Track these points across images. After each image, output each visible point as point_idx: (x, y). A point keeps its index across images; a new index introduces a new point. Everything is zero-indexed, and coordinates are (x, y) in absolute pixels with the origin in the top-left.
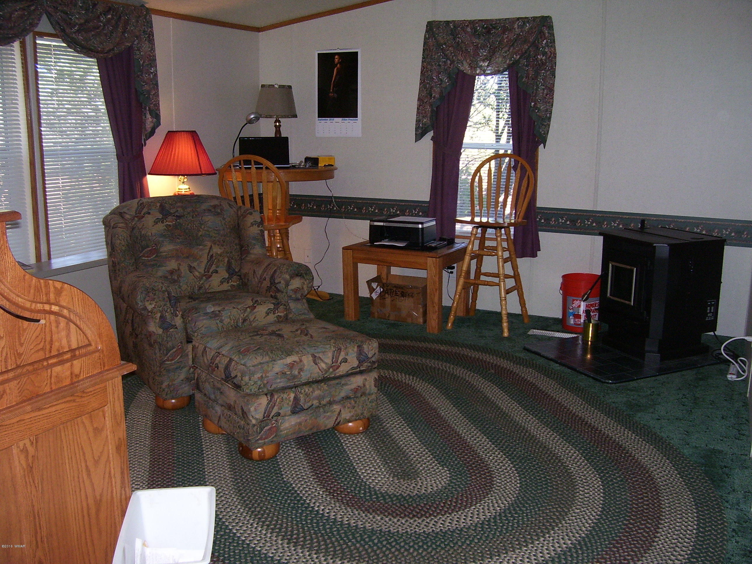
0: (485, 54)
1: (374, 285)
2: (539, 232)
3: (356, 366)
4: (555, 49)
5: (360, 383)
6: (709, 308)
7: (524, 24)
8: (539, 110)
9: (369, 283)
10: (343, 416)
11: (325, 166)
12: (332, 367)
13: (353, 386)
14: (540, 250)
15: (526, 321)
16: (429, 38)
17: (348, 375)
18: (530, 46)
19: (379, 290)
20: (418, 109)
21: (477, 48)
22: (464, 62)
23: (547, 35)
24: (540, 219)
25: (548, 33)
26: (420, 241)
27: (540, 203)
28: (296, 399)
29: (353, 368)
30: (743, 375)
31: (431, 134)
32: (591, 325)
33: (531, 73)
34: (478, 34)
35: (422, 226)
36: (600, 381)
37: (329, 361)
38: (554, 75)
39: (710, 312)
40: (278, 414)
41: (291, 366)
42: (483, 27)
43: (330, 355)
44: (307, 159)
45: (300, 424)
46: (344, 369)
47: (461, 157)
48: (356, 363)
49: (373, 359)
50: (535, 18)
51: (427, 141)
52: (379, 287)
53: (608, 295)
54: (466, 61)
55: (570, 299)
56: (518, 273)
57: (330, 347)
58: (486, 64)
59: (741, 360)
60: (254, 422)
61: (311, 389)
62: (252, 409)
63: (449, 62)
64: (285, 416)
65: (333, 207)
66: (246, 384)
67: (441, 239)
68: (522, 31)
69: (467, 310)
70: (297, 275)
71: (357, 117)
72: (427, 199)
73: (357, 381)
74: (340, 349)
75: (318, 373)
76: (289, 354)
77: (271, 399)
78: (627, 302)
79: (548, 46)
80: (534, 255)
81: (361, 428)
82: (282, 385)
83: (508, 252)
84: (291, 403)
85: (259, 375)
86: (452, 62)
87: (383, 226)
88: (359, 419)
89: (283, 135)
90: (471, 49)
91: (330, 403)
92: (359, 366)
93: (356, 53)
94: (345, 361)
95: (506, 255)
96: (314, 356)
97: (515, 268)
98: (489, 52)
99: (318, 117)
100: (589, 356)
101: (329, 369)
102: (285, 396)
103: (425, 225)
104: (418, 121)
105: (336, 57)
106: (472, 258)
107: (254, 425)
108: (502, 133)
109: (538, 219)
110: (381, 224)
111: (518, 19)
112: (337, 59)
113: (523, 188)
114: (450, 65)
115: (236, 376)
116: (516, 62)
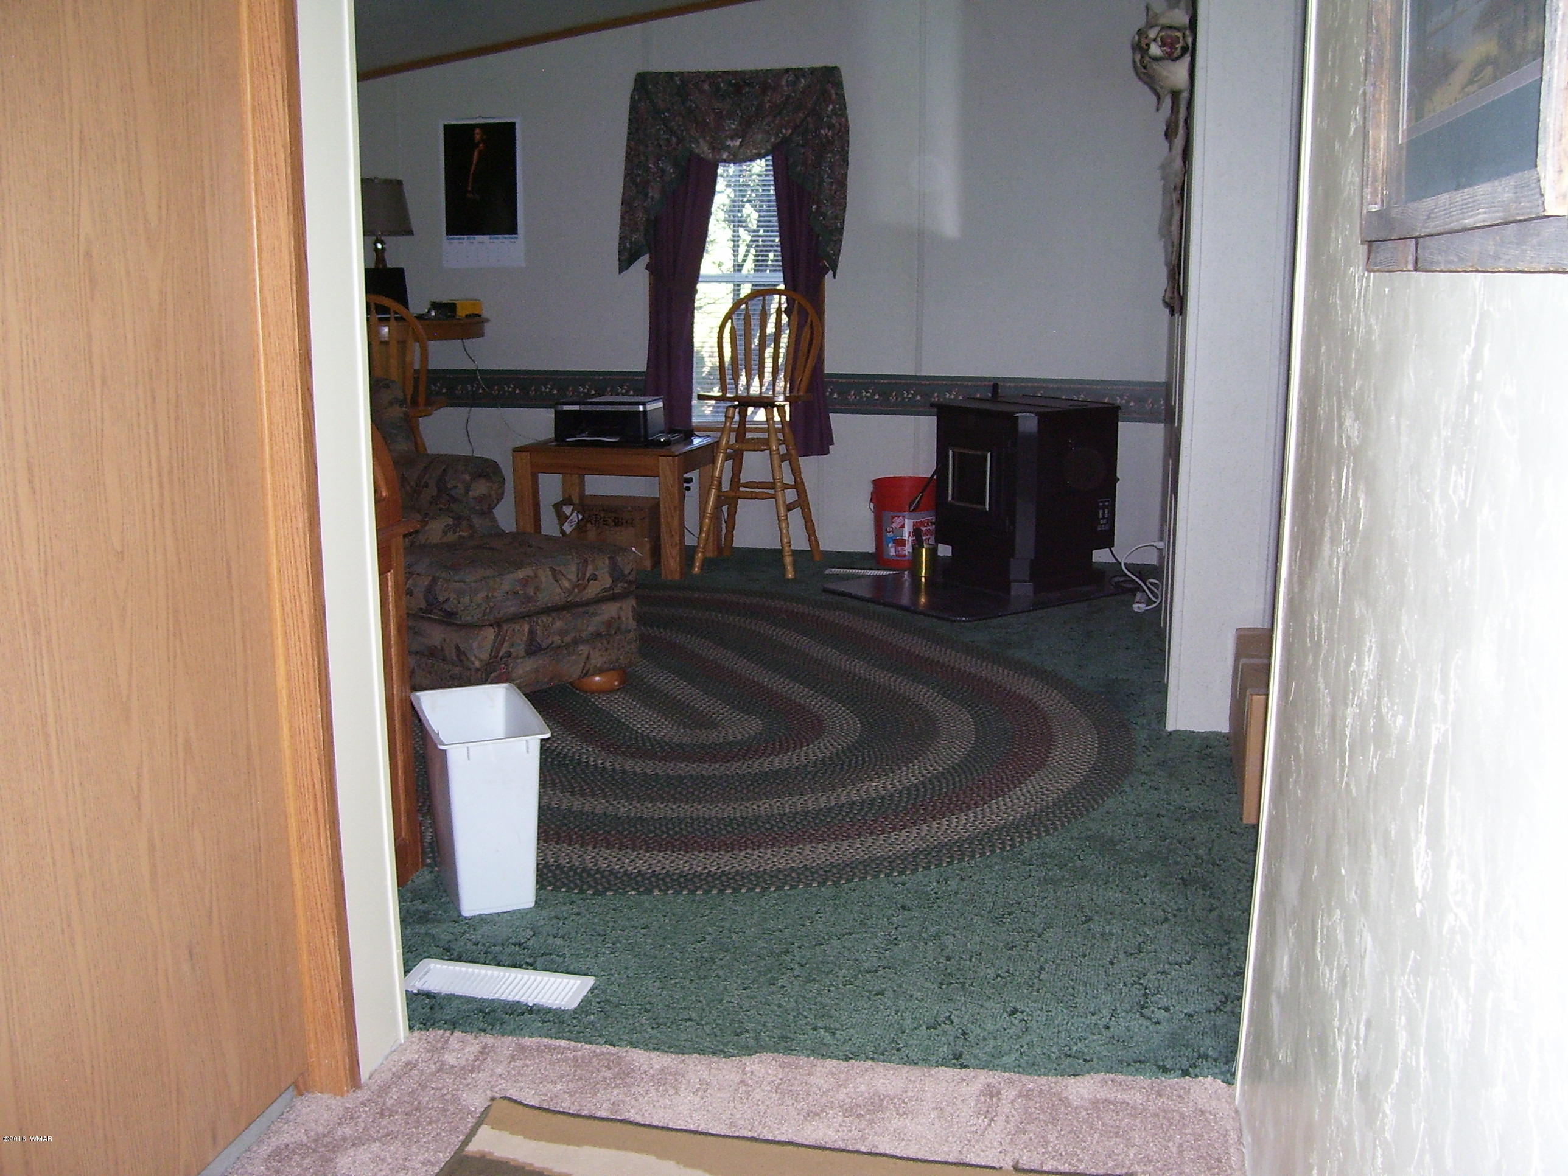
0: (733, 126)
1: (567, 510)
2: (831, 415)
3: (608, 586)
4: (847, 120)
5: (614, 614)
6: (1101, 512)
7: (797, 78)
8: (825, 216)
9: (557, 507)
10: (593, 662)
11: (467, 316)
12: (578, 586)
13: (605, 617)
14: (833, 444)
15: (817, 558)
16: (640, 100)
17: (599, 600)
18: (808, 115)
19: (575, 517)
20: (622, 218)
21: (720, 117)
22: (701, 141)
23: (834, 96)
24: (831, 394)
25: (836, 94)
26: (642, 431)
27: (831, 367)
28: (531, 632)
29: (605, 590)
30: (1155, 602)
31: (645, 259)
32: (924, 550)
33: (811, 157)
34: (722, 95)
35: (645, 408)
36: (948, 620)
37: (573, 577)
38: (845, 161)
39: (1104, 518)
40: (509, 655)
41: (525, 583)
42: (730, 84)
43: (574, 568)
44: (435, 306)
45: (537, 670)
46: (593, 590)
47: (697, 297)
48: (607, 582)
49: (631, 578)
50: (813, 71)
51: (639, 273)
52: (575, 514)
53: (950, 499)
54: (704, 138)
55: (887, 515)
56: (801, 479)
57: (573, 559)
58: (737, 143)
59: (1151, 583)
60: (477, 664)
61: (551, 619)
62: (475, 645)
63: (674, 140)
64: (517, 657)
65: (478, 389)
66: (466, 608)
67: (671, 431)
68: (794, 91)
69: (720, 549)
70: (480, 476)
71: (516, 233)
72: (643, 368)
73: (610, 610)
74: (586, 561)
75: (559, 594)
76: (520, 566)
77: (499, 632)
78: (979, 507)
79: (835, 114)
80: (824, 452)
81: (616, 683)
82: (512, 610)
83: (784, 446)
84: (525, 639)
85: (483, 594)
86: (680, 140)
87: (580, 411)
88: (613, 669)
89: (390, 264)
90: (710, 119)
91: (576, 642)
92: (611, 588)
93: (511, 126)
94: (594, 577)
95: (783, 449)
96: (553, 570)
97: (796, 471)
98: (740, 124)
99: (447, 234)
100: (923, 600)
101: (574, 589)
102: (517, 627)
103: (649, 407)
104: (622, 239)
105: (477, 131)
106: (727, 458)
107: (478, 670)
108: (744, 261)
109: (828, 394)
110: (576, 408)
111: (787, 71)
112: (478, 135)
113: (804, 344)
114: (677, 145)
115: (447, 600)
116: (786, 141)
